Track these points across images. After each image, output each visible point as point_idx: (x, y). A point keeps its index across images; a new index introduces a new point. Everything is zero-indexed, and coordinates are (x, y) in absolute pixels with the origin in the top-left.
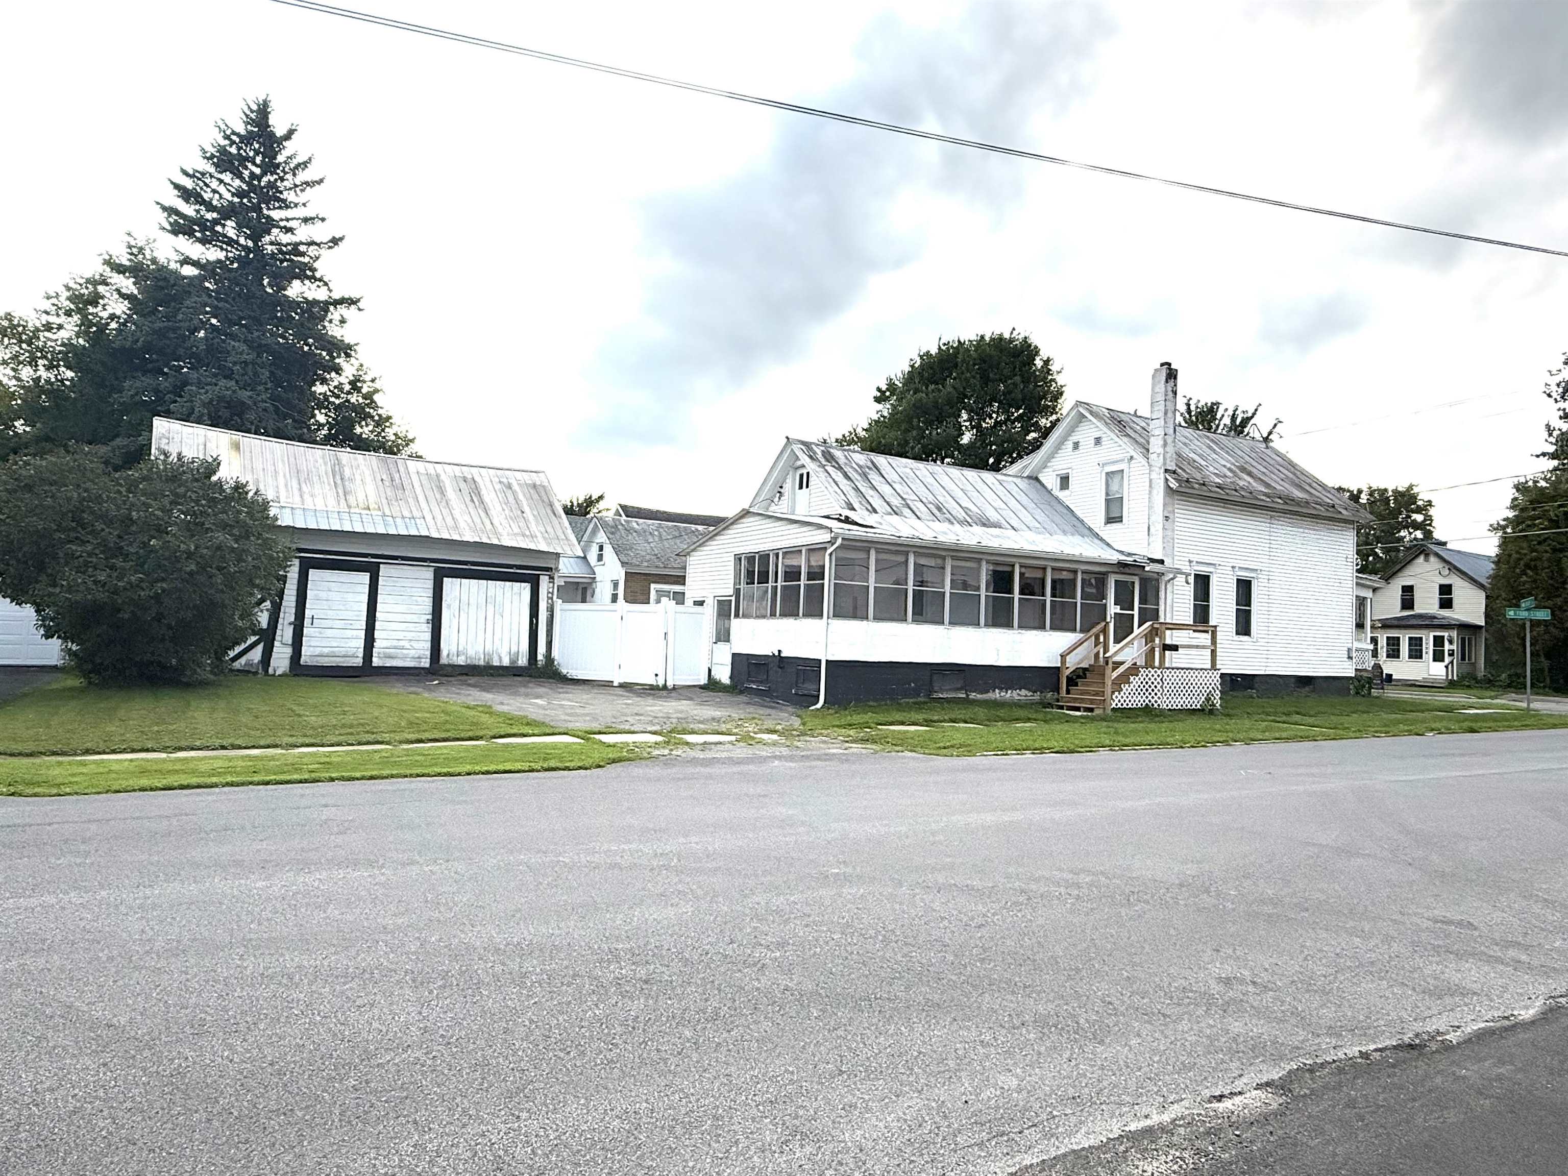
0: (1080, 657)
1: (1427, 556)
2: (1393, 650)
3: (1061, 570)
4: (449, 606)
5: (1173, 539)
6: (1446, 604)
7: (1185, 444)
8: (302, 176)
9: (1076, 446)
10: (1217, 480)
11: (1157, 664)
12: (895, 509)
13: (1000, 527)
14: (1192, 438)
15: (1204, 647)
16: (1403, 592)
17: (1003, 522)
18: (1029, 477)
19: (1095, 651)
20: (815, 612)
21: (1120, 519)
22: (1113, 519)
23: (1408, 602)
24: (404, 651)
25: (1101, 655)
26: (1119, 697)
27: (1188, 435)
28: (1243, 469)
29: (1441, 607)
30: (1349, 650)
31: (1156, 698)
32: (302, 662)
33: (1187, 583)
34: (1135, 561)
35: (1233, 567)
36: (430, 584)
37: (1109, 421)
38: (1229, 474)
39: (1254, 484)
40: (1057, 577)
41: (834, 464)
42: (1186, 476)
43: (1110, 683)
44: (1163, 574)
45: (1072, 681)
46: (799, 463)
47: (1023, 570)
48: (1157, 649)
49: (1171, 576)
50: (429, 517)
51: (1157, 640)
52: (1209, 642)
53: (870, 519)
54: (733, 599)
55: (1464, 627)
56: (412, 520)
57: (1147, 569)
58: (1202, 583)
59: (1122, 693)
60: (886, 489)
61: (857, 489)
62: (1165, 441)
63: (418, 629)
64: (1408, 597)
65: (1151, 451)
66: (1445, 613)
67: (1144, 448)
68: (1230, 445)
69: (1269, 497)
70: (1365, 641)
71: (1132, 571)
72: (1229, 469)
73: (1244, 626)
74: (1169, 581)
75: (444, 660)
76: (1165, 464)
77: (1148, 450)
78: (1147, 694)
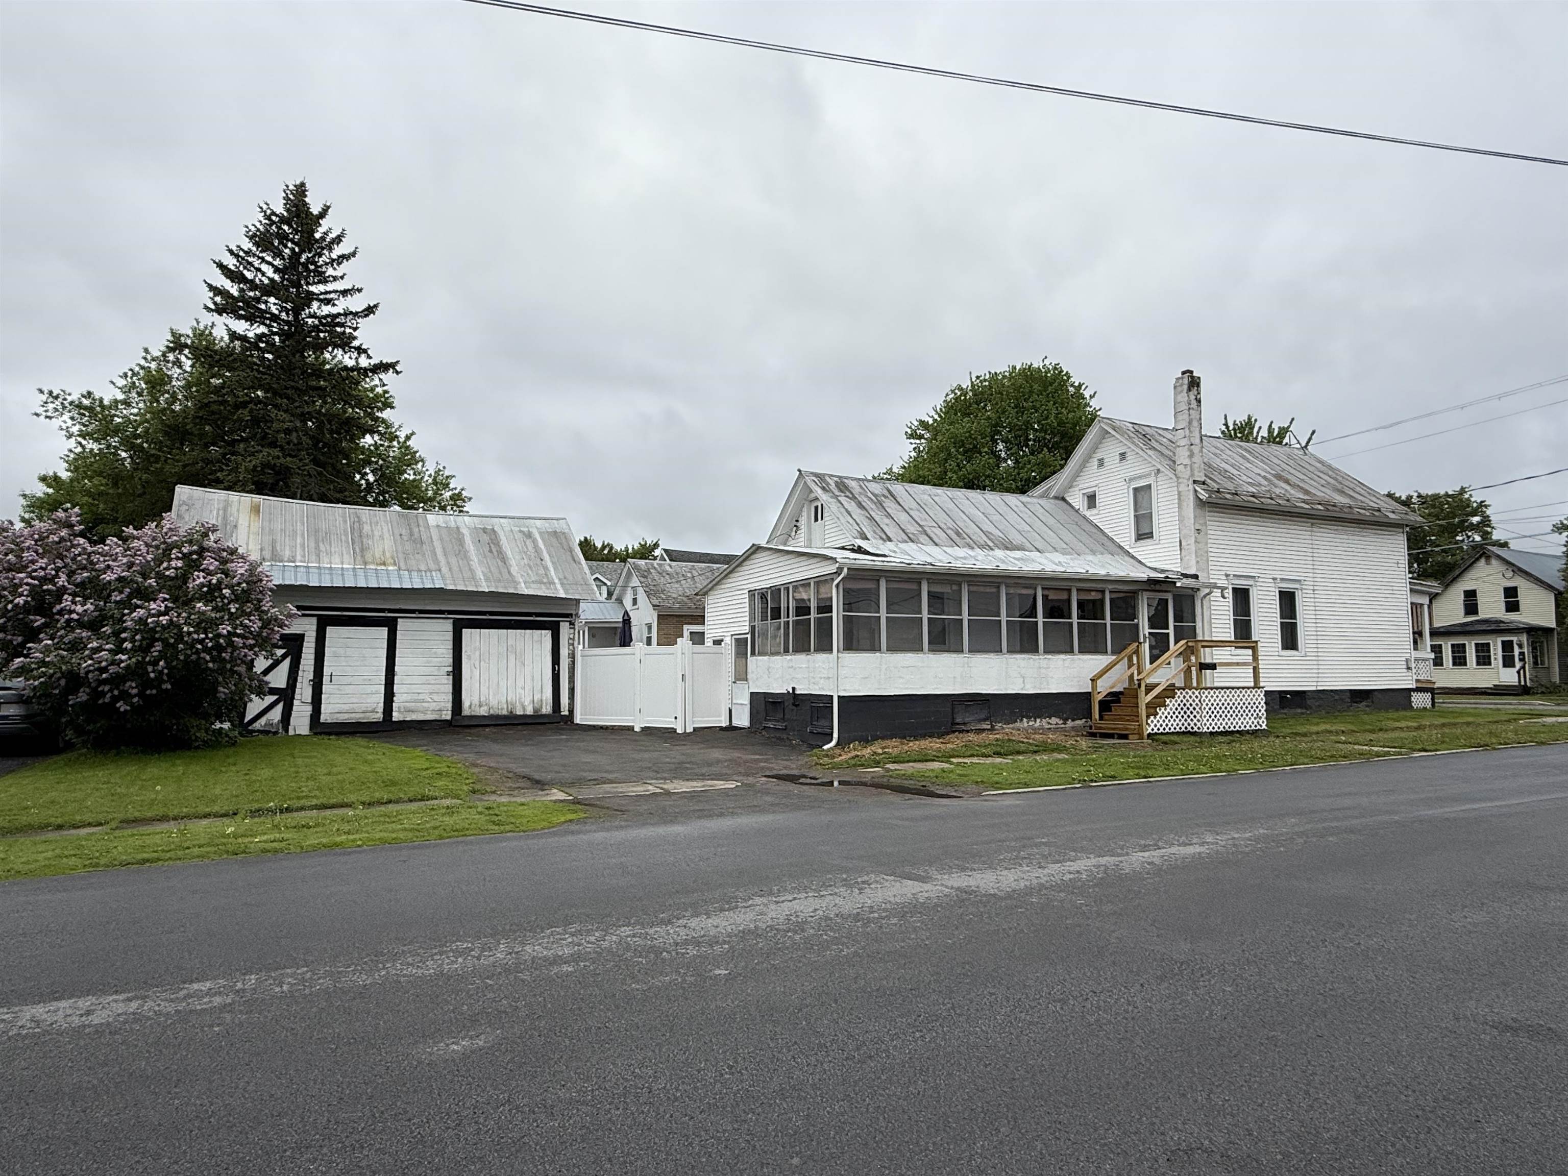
0: (1114, 679)
1: (1488, 558)
2: (1460, 658)
3: (1089, 591)
4: (469, 657)
5: (1207, 552)
6: (1512, 607)
7: (1215, 454)
8: (337, 251)
9: (1101, 463)
10: (1251, 489)
11: (1195, 684)
12: (910, 535)
13: (1024, 550)
14: (1223, 448)
15: (1244, 664)
16: (1465, 597)
17: (1028, 545)
18: (1056, 498)
19: (1129, 673)
20: (825, 646)
21: (1150, 535)
22: (1144, 534)
23: (1471, 606)
24: (424, 704)
25: (1136, 677)
26: (1155, 722)
27: (1219, 445)
28: (1279, 477)
29: (1507, 611)
30: (1407, 661)
31: (1195, 720)
32: (322, 720)
33: (1223, 597)
34: (1167, 577)
35: (1274, 579)
36: (450, 636)
37: (1132, 435)
38: (1265, 483)
39: (1292, 492)
40: (1081, 597)
41: (848, 494)
42: (1216, 486)
43: (1144, 707)
44: (1198, 589)
45: (1105, 705)
46: (812, 496)
47: (1046, 592)
48: (1193, 669)
49: (1207, 591)
50: (445, 570)
51: (1193, 658)
52: (1250, 659)
53: (885, 548)
54: (749, 636)
55: (1533, 631)
56: (428, 574)
57: (1178, 584)
58: (1242, 597)
59: (1158, 717)
60: (902, 518)
61: (872, 518)
62: (1191, 451)
63: (437, 682)
64: (1471, 602)
65: (1178, 463)
66: (1513, 616)
67: (1170, 459)
68: (1265, 454)
69: (1308, 504)
70: (1426, 650)
71: (1164, 587)
72: (1265, 478)
73: (1290, 640)
74: (1205, 596)
75: (466, 711)
76: (1192, 475)
77: (1174, 462)
78: (1185, 716)
